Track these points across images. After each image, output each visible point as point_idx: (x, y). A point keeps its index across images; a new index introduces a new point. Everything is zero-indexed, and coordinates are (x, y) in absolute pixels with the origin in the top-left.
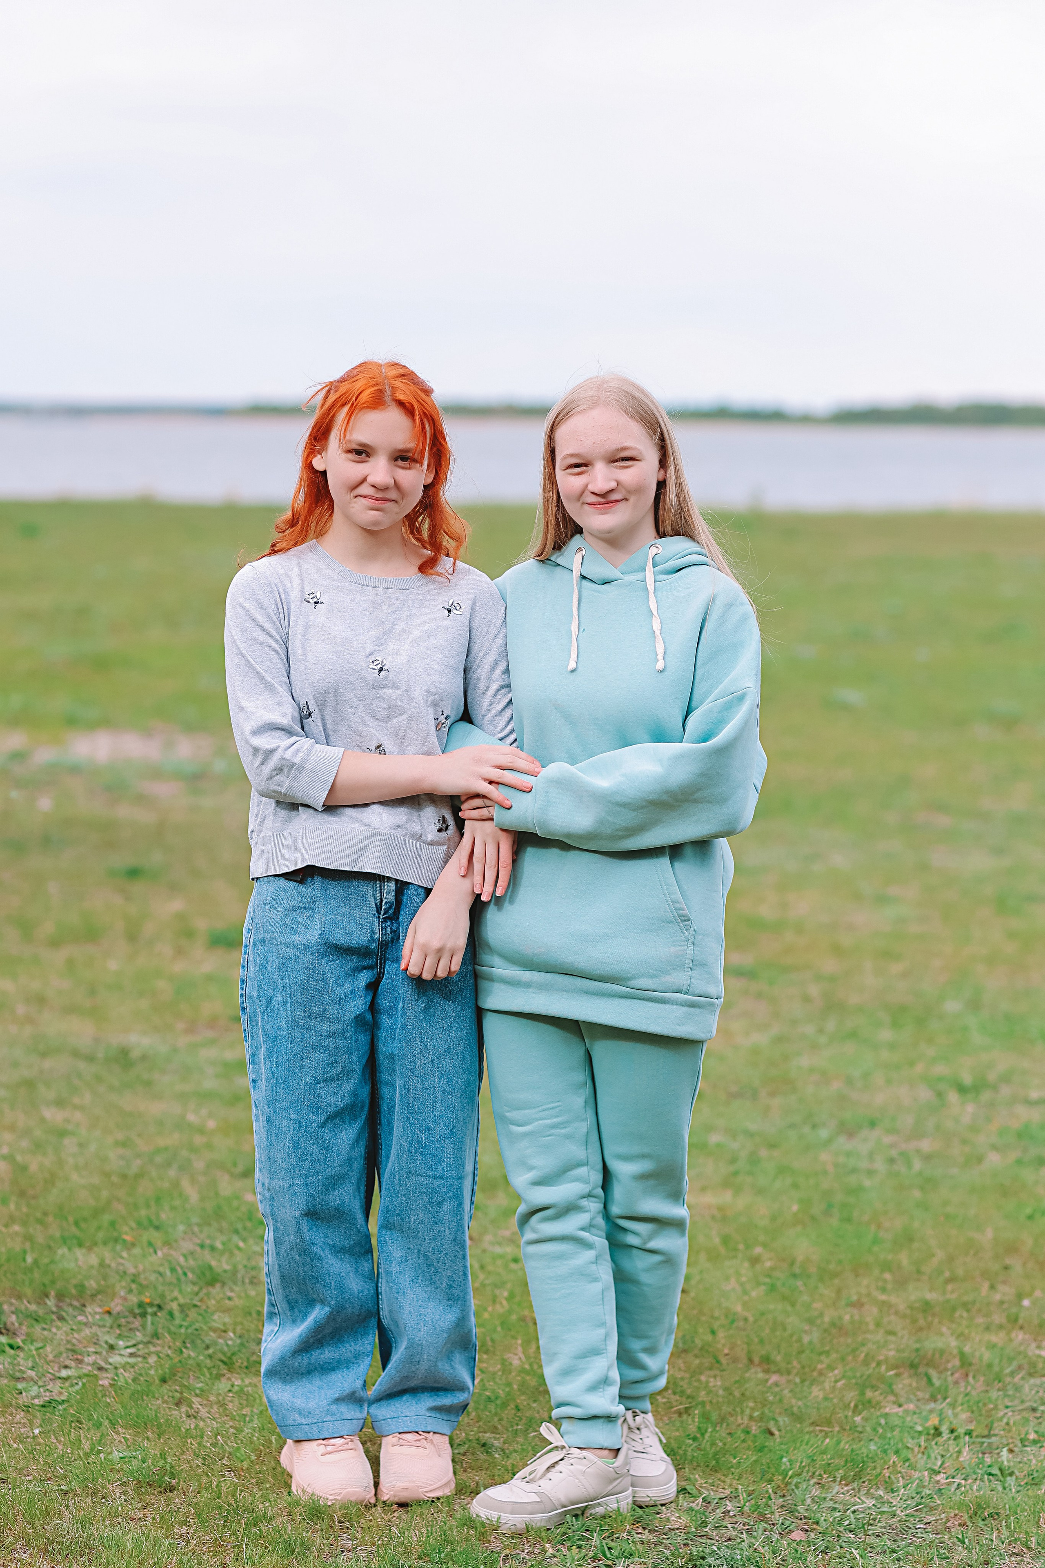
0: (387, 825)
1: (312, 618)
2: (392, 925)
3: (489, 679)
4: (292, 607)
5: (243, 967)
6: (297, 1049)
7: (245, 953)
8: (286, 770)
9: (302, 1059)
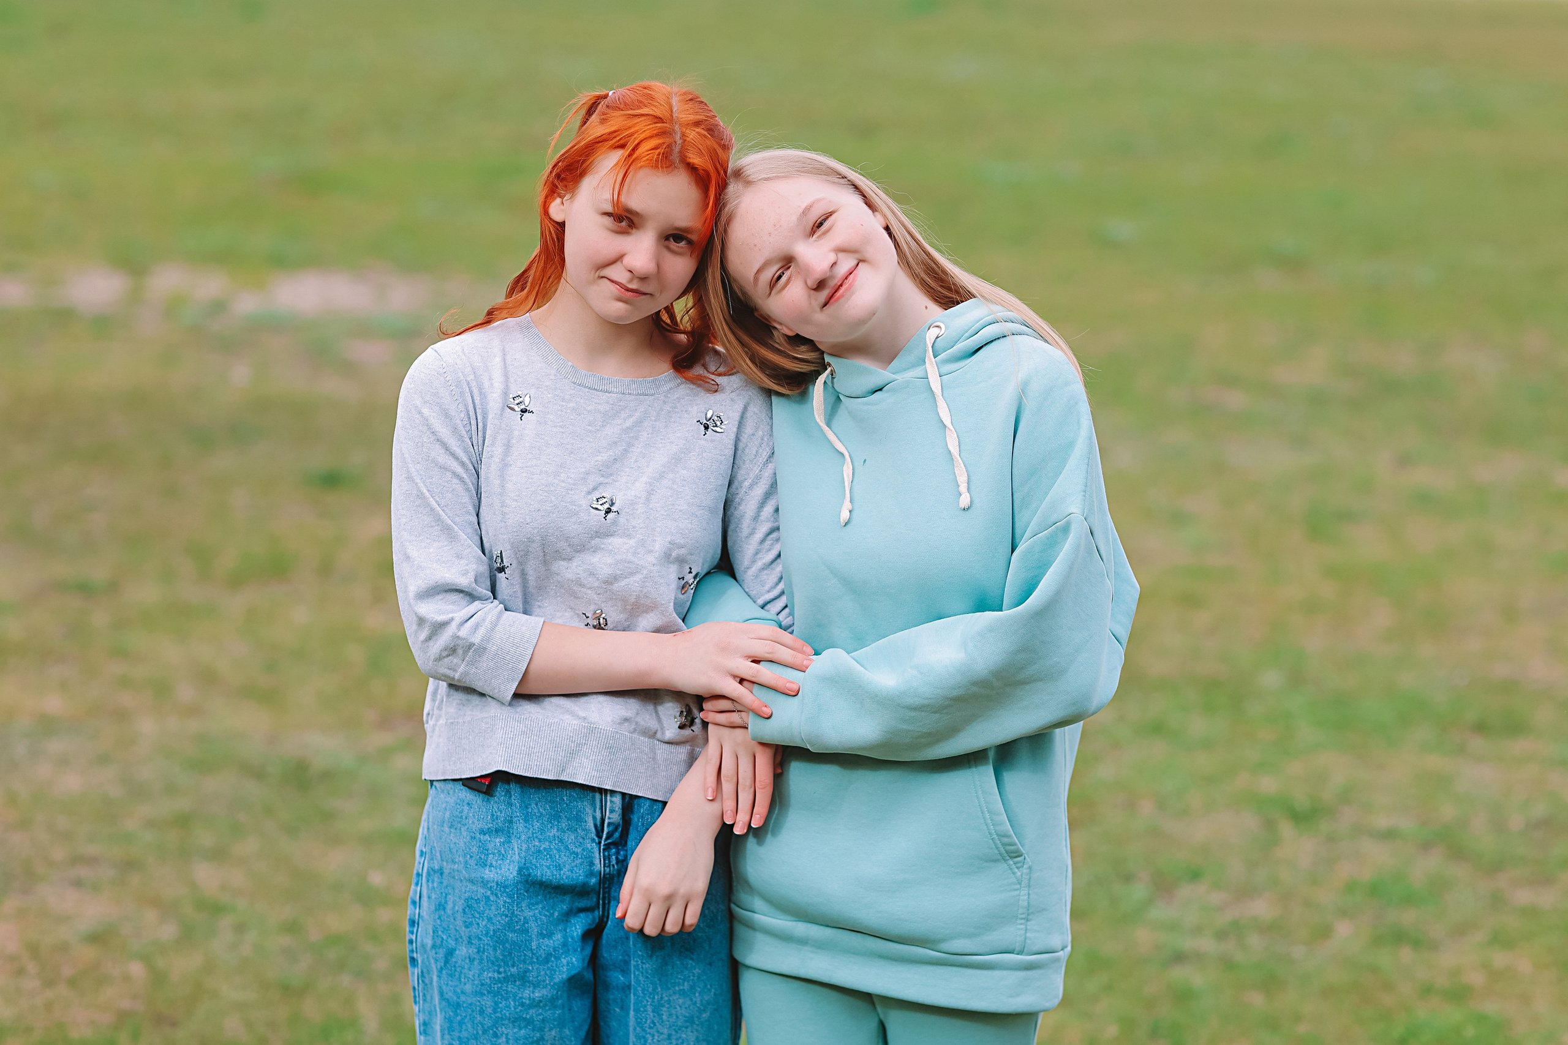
0: (609, 719)
1: (516, 433)
2: (618, 853)
3: (756, 518)
4: (490, 417)
5: (414, 903)
6: (488, 1023)
7: (417, 884)
8: (460, 651)
9: (496, 1035)
